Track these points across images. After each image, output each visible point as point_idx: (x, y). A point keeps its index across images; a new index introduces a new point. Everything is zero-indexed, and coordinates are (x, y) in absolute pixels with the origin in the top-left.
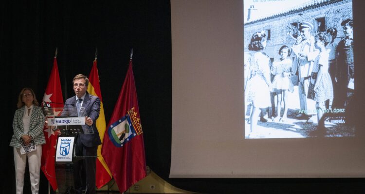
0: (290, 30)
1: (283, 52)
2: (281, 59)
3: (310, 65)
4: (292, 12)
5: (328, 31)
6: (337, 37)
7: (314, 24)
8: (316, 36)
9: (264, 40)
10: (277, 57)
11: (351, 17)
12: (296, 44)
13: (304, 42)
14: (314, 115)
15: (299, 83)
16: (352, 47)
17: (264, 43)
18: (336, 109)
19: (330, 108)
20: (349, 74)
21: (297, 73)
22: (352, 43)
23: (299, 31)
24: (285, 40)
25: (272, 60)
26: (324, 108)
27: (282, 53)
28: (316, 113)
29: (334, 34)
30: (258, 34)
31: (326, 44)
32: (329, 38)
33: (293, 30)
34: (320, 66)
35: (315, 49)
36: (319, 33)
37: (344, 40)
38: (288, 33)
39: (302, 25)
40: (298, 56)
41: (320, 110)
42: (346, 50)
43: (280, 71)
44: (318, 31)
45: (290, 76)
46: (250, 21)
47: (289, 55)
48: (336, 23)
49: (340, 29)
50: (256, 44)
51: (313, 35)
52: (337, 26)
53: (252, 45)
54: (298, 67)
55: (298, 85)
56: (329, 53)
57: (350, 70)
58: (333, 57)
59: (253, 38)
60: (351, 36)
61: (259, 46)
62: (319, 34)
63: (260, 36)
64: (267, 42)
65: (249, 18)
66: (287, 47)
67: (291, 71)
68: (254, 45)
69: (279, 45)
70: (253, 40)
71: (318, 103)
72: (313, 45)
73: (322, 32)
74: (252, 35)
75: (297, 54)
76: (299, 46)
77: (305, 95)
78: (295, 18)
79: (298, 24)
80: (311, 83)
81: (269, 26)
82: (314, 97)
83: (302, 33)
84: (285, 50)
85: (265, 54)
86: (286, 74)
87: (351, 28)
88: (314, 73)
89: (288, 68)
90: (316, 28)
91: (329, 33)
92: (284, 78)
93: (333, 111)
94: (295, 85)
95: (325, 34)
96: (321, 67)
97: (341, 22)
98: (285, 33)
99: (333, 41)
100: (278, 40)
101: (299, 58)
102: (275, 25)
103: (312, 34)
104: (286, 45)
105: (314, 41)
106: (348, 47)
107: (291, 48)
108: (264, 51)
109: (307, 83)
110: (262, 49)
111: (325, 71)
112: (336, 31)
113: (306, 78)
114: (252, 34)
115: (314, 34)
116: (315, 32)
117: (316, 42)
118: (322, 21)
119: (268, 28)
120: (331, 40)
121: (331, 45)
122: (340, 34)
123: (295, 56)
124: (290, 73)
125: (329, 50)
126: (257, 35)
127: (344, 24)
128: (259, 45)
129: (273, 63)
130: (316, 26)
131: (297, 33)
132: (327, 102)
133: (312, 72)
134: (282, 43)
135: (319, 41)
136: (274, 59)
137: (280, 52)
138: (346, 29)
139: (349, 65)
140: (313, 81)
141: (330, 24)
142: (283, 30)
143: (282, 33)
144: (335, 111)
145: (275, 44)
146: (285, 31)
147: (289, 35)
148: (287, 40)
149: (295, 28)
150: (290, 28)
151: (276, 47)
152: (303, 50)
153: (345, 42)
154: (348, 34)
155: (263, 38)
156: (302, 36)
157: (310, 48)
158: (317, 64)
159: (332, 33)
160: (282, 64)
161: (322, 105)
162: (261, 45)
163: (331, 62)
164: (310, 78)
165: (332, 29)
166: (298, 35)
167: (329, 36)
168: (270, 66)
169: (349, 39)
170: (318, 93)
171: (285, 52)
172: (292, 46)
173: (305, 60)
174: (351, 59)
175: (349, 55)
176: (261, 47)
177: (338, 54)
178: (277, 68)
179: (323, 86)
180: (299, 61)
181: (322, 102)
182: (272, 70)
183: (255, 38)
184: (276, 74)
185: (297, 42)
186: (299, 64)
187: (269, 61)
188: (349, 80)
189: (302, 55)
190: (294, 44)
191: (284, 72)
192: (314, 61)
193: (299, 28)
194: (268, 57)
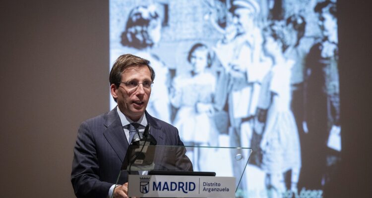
0: (213, 10)
1: (195, 57)
2: (193, 73)
3: (252, 91)
5: (289, 21)
6: (306, 34)
8: (265, 30)
9: (154, 27)
10: (183, 68)
12: (223, 42)
13: (240, 39)
15: (231, 130)
16: (335, 59)
17: (155, 33)
18: (306, 190)
19: (294, 189)
20: (330, 116)
21: (226, 108)
22: (335, 51)
23: (229, 15)
24: (200, 30)
26: (280, 186)
27: (193, 60)
29: (300, 29)
30: (141, 10)
31: (285, 48)
32: (290, 37)
33: (218, 10)
34: (273, 94)
35: (264, 58)
36: (270, 22)
37: (319, 44)
38: (207, 17)
39: (236, 3)
40: (228, 69)
41: (273, 191)
42: (324, 65)
44: (268, 19)
45: (210, 112)
47: (209, 66)
48: (304, 5)
49: (311, 18)
50: (136, 32)
51: (259, 26)
52: (307, 11)
53: (129, 36)
54: (228, 95)
55: (226, 132)
56: (292, 69)
57: (333, 108)
58: (299, 79)
59: (130, 19)
60: (334, 36)
61: (145, 40)
62: (271, 25)
63: (145, 15)
64: (162, 31)
66: (204, 48)
67: (213, 101)
68: (133, 35)
69: (187, 40)
70: (130, 24)
71: (269, 176)
72: (258, 47)
73: (277, 22)
74: (128, 12)
75: (225, 64)
76: (230, 46)
77: (243, 157)
80: (254, 133)
82: (261, 161)
83: (235, 20)
84: (200, 54)
85: (156, 57)
86: (204, 107)
87: (333, 19)
88: (262, 110)
89: (206, 94)
90: (265, 12)
91: (290, 26)
92: (198, 117)
93: (299, 194)
94: (222, 133)
95: (282, 26)
96: (276, 98)
97: (313, 3)
99: (297, 44)
100: (185, 29)
101: (229, 75)
103: (256, 23)
104: (203, 42)
105: (261, 40)
106: (328, 58)
107: (214, 49)
109: (246, 131)
110: (151, 45)
112: (304, 23)
113: (244, 120)
114: (127, 11)
115: (261, 24)
116: (263, 20)
117: (265, 42)
120: (294, 41)
121: (294, 52)
122: (312, 29)
123: (221, 69)
124: (210, 106)
125: (291, 63)
126: (139, 14)
127: (318, 8)
128: (143, 36)
130: (265, 6)
131: (225, 18)
132: (288, 175)
133: (258, 108)
134: (193, 36)
135: (270, 40)
136: (178, 72)
137: (190, 57)
138: (323, 19)
139: (330, 96)
140: (258, 127)
142: (195, 8)
143: (194, 14)
144: (303, 194)
145: (178, 37)
146: (200, 10)
147: (209, 21)
148: (204, 32)
149: (222, 6)
150: (210, 5)
151: (181, 44)
152: (237, 57)
153: (320, 48)
154: (327, 31)
155: (153, 22)
156: (235, 25)
157: (252, 55)
158: (267, 91)
159: (297, 27)
160: (195, 85)
161: (278, 181)
162: (148, 36)
163: (294, 88)
164: (252, 120)
165: (297, 16)
166: (228, 24)
167: (290, 31)
168: (169, 85)
169: (329, 42)
170: (270, 154)
171: (201, 59)
172: (215, 46)
173: (241, 79)
174: (334, 86)
175: (329, 76)
176: (148, 42)
177: (309, 72)
178: (182, 94)
179: (279, 139)
180: (229, 80)
181: (278, 175)
182: (173, 96)
183: (134, 19)
184: (182, 105)
185: (225, 38)
186: (229, 87)
187: (167, 75)
188: (330, 128)
189: (236, 68)
190: (220, 42)
191: (199, 101)
192: (260, 84)
193: (229, 6)
194: (164, 64)
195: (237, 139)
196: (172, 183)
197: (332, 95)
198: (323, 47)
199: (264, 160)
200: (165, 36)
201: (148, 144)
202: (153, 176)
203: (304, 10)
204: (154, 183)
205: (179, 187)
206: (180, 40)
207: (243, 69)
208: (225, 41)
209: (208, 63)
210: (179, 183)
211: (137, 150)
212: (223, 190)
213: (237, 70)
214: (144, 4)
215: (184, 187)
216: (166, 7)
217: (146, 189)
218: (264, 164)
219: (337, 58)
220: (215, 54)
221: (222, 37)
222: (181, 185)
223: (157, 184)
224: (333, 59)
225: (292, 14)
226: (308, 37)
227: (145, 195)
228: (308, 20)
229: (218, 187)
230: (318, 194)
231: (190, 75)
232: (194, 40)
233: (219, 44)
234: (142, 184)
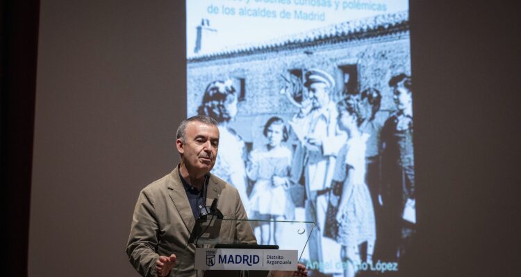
0: (288, 84)
1: (272, 131)
2: (269, 147)
3: (328, 164)
4: (290, 46)
5: (364, 95)
6: (382, 108)
7: (335, 77)
8: (340, 103)
9: (231, 101)
10: (259, 141)
11: (407, 70)
12: (299, 116)
13: (316, 114)
14: (336, 274)
15: (307, 202)
16: (410, 132)
17: (232, 108)
18: (381, 262)
19: (369, 261)
20: (405, 190)
21: (302, 181)
22: (409, 124)
23: (305, 89)
24: (276, 105)
25: (249, 146)
26: (356, 258)
27: (269, 134)
28: (341, 271)
29: (376, 103)
30: (218, 84)
31: (360, 122)
32: (366, 111)
33: (294, 85)
34: (348, 167)
35: (339, 131)
36: (345, 96)
37: (394, 118)
38: (283, 91)
39: (312, 77)
40: (304, 143)
41: (349, 263)
42: (400, 139)
43: (266, 173)
44: (343, 93)
45: (286, 184)
46: (201, 54)
47: (285, 139)
48: (379, 79)
49: (386, 92)
50: (213, 107)
51: (334, 100)
52: (382, 85)
53: (206, 110)
54: (304, 168)
55: (303, 205)
56: (367, 143)
57: (407, 180)
58: (374, 152)
59: (207, 94)
60: (409, 111)
61: (221, 114)
62: (346, 100)
63: (222, 90)
64: (238, 105)
65: (198, 48)
66: (280, 122)
67: (289, 175)
68: (210, 110)
69: (263, 114)
70: (207, 98)
71: (344, 248)
72: (334, 121)
73: (352, 96)
74: (205, 87)
75: (301, 138)
76: (305, 121)
77: (319, 229)
78: (297, 58)
79: (304, 73)
80: (330, 205)
81: (243, 70)
82: (337, 234)
83: (311, 94)
84: (277, 128)
85: (233, 131)
86: (280, 181)
87: (408, 92)
88: (337, 183)
89: (282, 167)
90: (341, 86)
91: (366, 100)
92: (275, 191)
93: (374, 266)
94: (297, 206)
95: (358, 100)
96: (351, 171)
97: (388, 78)
98: (275, 90)
99: (372, 118)
100: (262, 103)
101: (305, 148)
102: (256, 68)
103: (332, 97)
104: (279, 116)
105: (336, 114)
106: (402, 132)
107: (290, 123)
108: (231, 124)
109: (322, 204)
110: (228, 119)
111: (358, 180)
112: (379, 97)
113: (320, 193)
114: (205, 85)
115: (336, 98)
116: (338, 94)
117: (340, 116)
118: (351, 71)
119: (239, 75)
120: (369, 115)
121: (370, 125)
122: (387, 103)
123: (297, 143)
124: (286, 179)
125: (366, 136)
126: (216, 88)
127: (394, 82)
128: (220, 111)
129: (253, 153)
130: (341, 80)
131: (301, 92)
132: (363, 247)
133: (333, 181)
134: (270, 111)
135: (346, 114)
136: (254, 146)
137: (266, 131)
138: (398, 93)
139: (405, 170)
140: (334, 200)
141: (367, 80)
142: (271, 82)
143: (270, 88)
144: (379, 266)
145: (255, 111)
146: (276, 84)
147: (285, 95)
148: (280, 106)
149: (298, 80)
150: (286, 80)
151: (257, 118)
152: (313, 131)
153: (396, 121)
154: (402, 105)
155: (230, 96)
156: (311, 99)
157: (328, 128)
158: (343, 164)
159: (372, 101)
160: (272, 158)
161: (353, 254)
162: (225, 110)
163: (370, 162)
164: (328, 193)
165: (372, 90)
166: (304, 98)
167: (365, 105)
168: (245, 159)
169: (404, 116)
170: (345, 226)
171: (277, 132)
172: (291, 120)
173: (317, 152)
174: (409, 159)
175: (404, 149)
176: (225, 116)
177: (384, 145)
178: (259, 167)
179: (355, 212)
180: (305, 154)
181: (354, 247)
182: (249, 170)
183: (211, 93)
184: (258, 178)
185: (301, 112)
186: (305, 160)
187: (243, 148)
188: (406, 201)
189: (311, 141)
190: (296, 115)
191: (275, 175)
192: (335, 157)
193: (304, 81)
194: (241, 138)
195: (313, 212)
196: (236, 256)
197: (407, 168)
198: (398, 121)
199: (340, 233)
200: (241, 110)
201: (215, 217)
202: (218, 249)
203: (379, 84)
204: (220, 256)
205: (244, 260)
206: (257, 115)
207: (318, 142)
208: (301, 115)
209: (284, 136)
210: (244, 256)
211: (204, 224)
212: (286, 263)
213: (313, 144)
214: (221, 79)
215: (249, 260)
216: (243, 82)
217: (212, 262)
218: (340, 237)
219: (412, 131)
220: (291, 127)
221: (298, 111)
222: (246, 258)
223: (223, 257)
224: (408, 132)
225: (367, 88)
226: (383, 111)
227: (212, 268)
228: (383, 94)
229: (281, 260)
230: (393, 266)
231: (266, 149)
232: (270, 114)
233: (294, 119)
234: (208, 256)
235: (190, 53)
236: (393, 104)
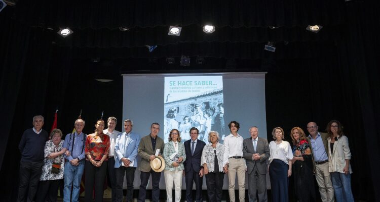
0: (190, 108)
2: (185, 123)
3: (201, 127)
4: (191, 99)
5: (210, 109)
8: (204, 112)
10: (182, 122)
11: (223, 102)
12: (193, 115)
13: (197, 114)
16: (223, 118)
17: (175, 114)
20: (222, 132)
22: (223, 116)
24: (187, 113)
25: (180, 123)
29: (214, 111)
31: (209, 116)
32: (211, 113)
33: (192, 108)
34: (206, 127)
35: (204, 118)
36: (205, 110)
37: (219, 114)
39: (196, 106)
42: (221, 119)
43: (184, 130)
46: (168, 102)
47: (189, 121)
48: (215, 105)
49: (217, 108)
56: (211, 121)
57: (223, 130)
58: (213, 123)
60: (223, 112)
63: (173, 110)
65: (167, 101)
68: (170, 115)
70: (169, 112)
72: (202, 116)
73: (207, 110)
75: (193, 121)
76: (195, 116)
78: (193, 101)
81: (178, 105)
83: (196, 110)
84: (187, 118)
85: (175, 120)
86: (188, 131)
87: (223, 108)
89: (188, 128)
90: (204, 107)
92: (186, 134)
97: (217, 104)
98: (187, 109)
100: (183, 113)
102: (181, 105)
103: (202, 110)
105: (203, 114)
107: (190, 117)
109: (199, 136)
110: (174, 117)
111: (209, 130)
112: (215, 109)
118: (207, 104)
121: (212, 116)
122: (217, 111)
125: (211, 119)
127: (219, 105)
128: (172, 115)
129: (181, 125)
130: (204, 106)
133: (202, 131)
135: (205, 114)
137: (184, 119)
138: (220, 108)
139: (222, 127)
140: (202, 136)
141: (211, 105)
142: (186, 107)
145: (181, 114)
147: (189, 110)
152: (197, 119)
154: (221, 111)
155: (175, 112)
157: (200, 118)
160: (186, 126)
163: (212, 126)
164: (200, 134)
165: (213, 108)
166: (194, 111)
169: (222, 114)
171: (187, 120)
173: (198, 124)
175: (222, 122)
177: (216, 121)
180: (195, 124)
182: (180, 129)
184: (182, 131)
187: (178, 124)
189: (196, 121)
191: (186, 130)
192: (203, 125)
193: (194, 107)
194: (177, 121)
207: (198, 121)
235: (165, 102)
236: (218, 111)
